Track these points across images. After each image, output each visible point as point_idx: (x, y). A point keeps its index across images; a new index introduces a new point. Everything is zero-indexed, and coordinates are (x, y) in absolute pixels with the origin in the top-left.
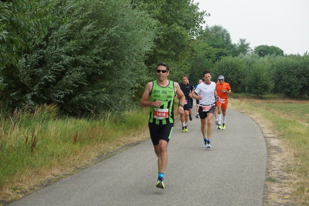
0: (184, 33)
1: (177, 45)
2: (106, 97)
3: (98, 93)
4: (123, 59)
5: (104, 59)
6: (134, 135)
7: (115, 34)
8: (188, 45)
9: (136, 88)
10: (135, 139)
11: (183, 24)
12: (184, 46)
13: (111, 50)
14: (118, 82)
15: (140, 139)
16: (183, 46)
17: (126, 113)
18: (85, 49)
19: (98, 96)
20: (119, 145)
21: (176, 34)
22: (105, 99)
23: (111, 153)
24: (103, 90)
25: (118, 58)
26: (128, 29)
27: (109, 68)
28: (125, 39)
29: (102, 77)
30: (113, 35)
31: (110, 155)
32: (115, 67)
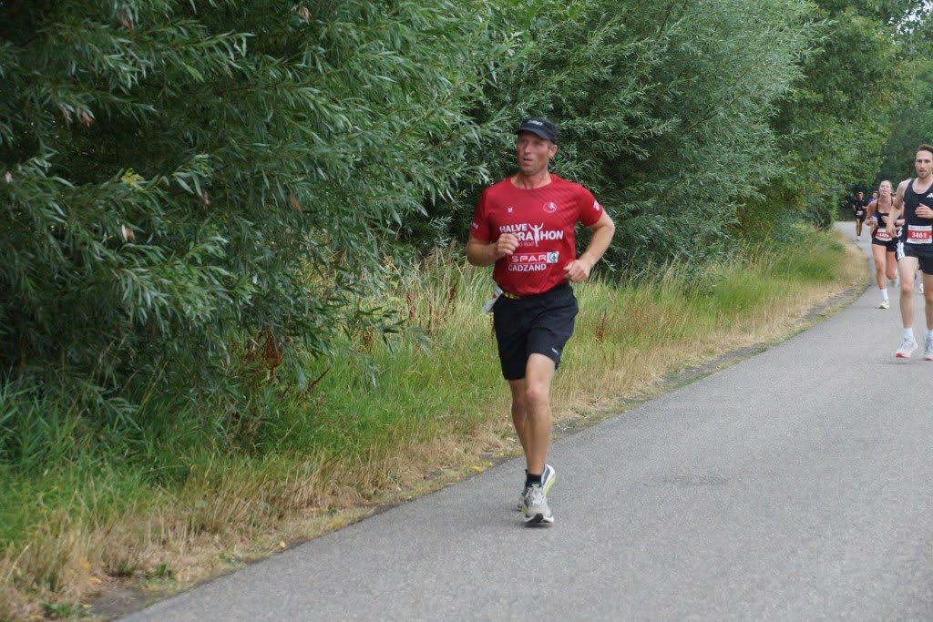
0: (878, 35)
1: (855, 71)
2: (658, 223)
3: (635, 213)
4: (708, 113)
5: (655, 115)
6: (744, 330)
7: (688, 44)
8: (889, 73)
9: (740, 200)
10: (750, 340)
11: (877, 9)
12: (880, 76)
13: (673, 90)
14: (694, 181)
15: (762, 339)
16: (873, 76)
17: (714, 269)
18: (600, 88)
19: (635, 221)
20: (711, 352)
21: (854, 40)
22: (655, 230)
23: (698, 370)
24: (649, 203)
25: (693, 113)
26: (725, 29)
27: (669, 143)
28: (717, 58)
29: (648, 168)
30: (684, 49)
31: (698, 375)
32: (685, 138)
